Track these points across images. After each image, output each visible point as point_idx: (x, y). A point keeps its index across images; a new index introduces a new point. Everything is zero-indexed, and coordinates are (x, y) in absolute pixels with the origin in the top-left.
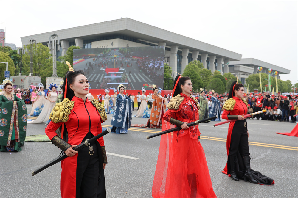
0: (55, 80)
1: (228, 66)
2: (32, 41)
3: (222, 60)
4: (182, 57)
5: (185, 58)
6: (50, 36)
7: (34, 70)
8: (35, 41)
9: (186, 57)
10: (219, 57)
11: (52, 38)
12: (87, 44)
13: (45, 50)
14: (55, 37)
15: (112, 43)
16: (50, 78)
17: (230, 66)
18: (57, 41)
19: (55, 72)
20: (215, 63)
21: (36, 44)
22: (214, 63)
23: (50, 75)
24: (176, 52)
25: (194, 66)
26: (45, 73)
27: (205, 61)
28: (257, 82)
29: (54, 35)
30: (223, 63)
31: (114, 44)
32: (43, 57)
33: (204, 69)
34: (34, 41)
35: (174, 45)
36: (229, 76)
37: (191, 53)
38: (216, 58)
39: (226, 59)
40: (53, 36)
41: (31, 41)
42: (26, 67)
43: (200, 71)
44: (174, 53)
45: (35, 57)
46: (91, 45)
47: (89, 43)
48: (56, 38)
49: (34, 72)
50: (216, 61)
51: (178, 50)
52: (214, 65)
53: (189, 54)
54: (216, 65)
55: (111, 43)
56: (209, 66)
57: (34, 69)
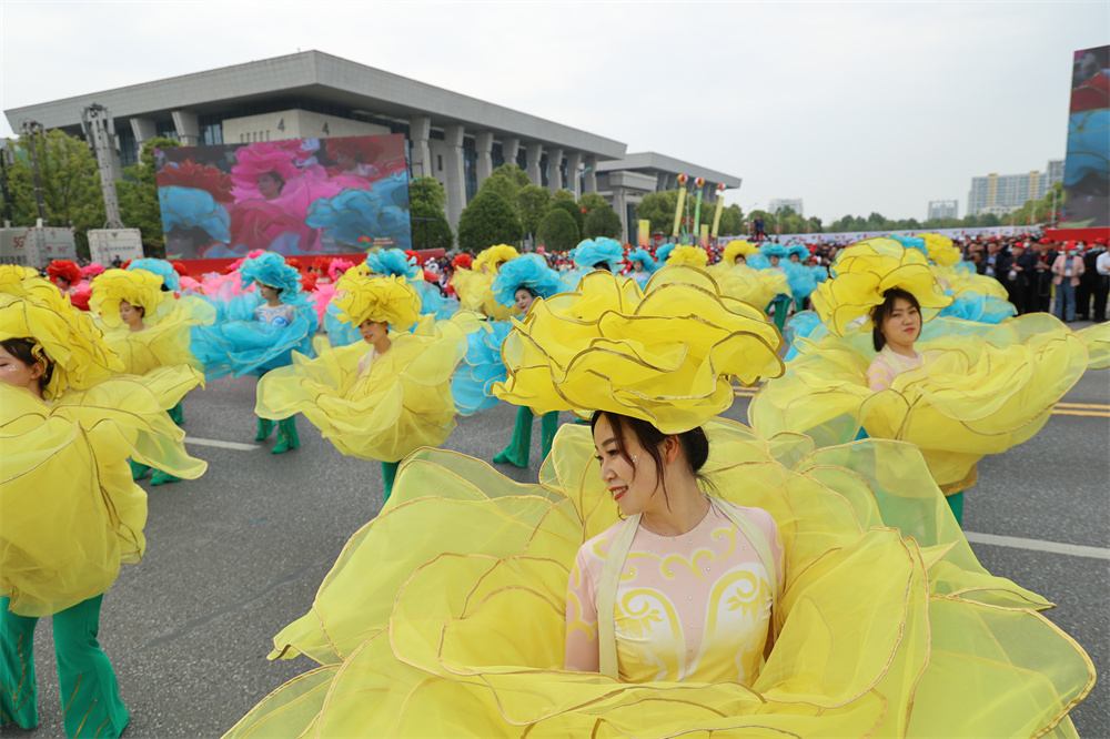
0: (115, 235)
1: (594, 175)
2: (29, 125)
3: (579, 159)
4: (476, 156)
5: (484, 157)
6: (83, 110)
7: (49, 210)
8: (40, 125)
9: (488, 156)
10: (570, 154)
11: (89, 114)
12: (209, 128)
13: (77, 152)
14: (99, 113)
15: (282, 122)
16: (100, 231)
17: (598, 174)
18: (105, 122)
19: (112, 213)
20: (562, 169)
21: (45, 133)
22: (558, 168)
23: (101, 222)
24: (460, 142)
25: (503, 179)
26: (87, 218)
27: (537, 165)
28: (662, 213)
29: (96, 108)
30: (582, 166)
31: (286, 124)
32: (73, 171)
33: (530, 185)
34: (37, 127)
35: (452, 123)
36: (594, 201)
37: (499, 142)
38: (565, 153)
39: (590, 158)
40: (92, 109)
41: (25, 125)
42: (24, 201)
43: (519, 192)
44: (454, 146)
45: (47, 173)
46: (221, 128)
47: (216, 123)
48: (102, 116)
49: (52, 216)
50: (564, 161)
51: (465, 139)
52: (560, 174)
53: (495, 146)
54: (566, 174)
55: (278, 122)
56: (547, 175)
57: (50, 205)
